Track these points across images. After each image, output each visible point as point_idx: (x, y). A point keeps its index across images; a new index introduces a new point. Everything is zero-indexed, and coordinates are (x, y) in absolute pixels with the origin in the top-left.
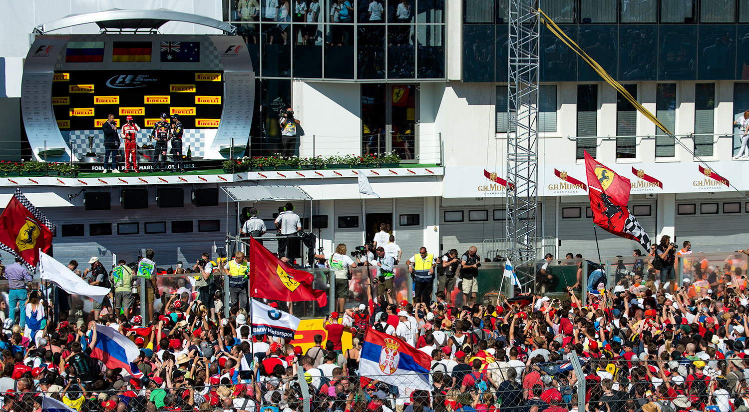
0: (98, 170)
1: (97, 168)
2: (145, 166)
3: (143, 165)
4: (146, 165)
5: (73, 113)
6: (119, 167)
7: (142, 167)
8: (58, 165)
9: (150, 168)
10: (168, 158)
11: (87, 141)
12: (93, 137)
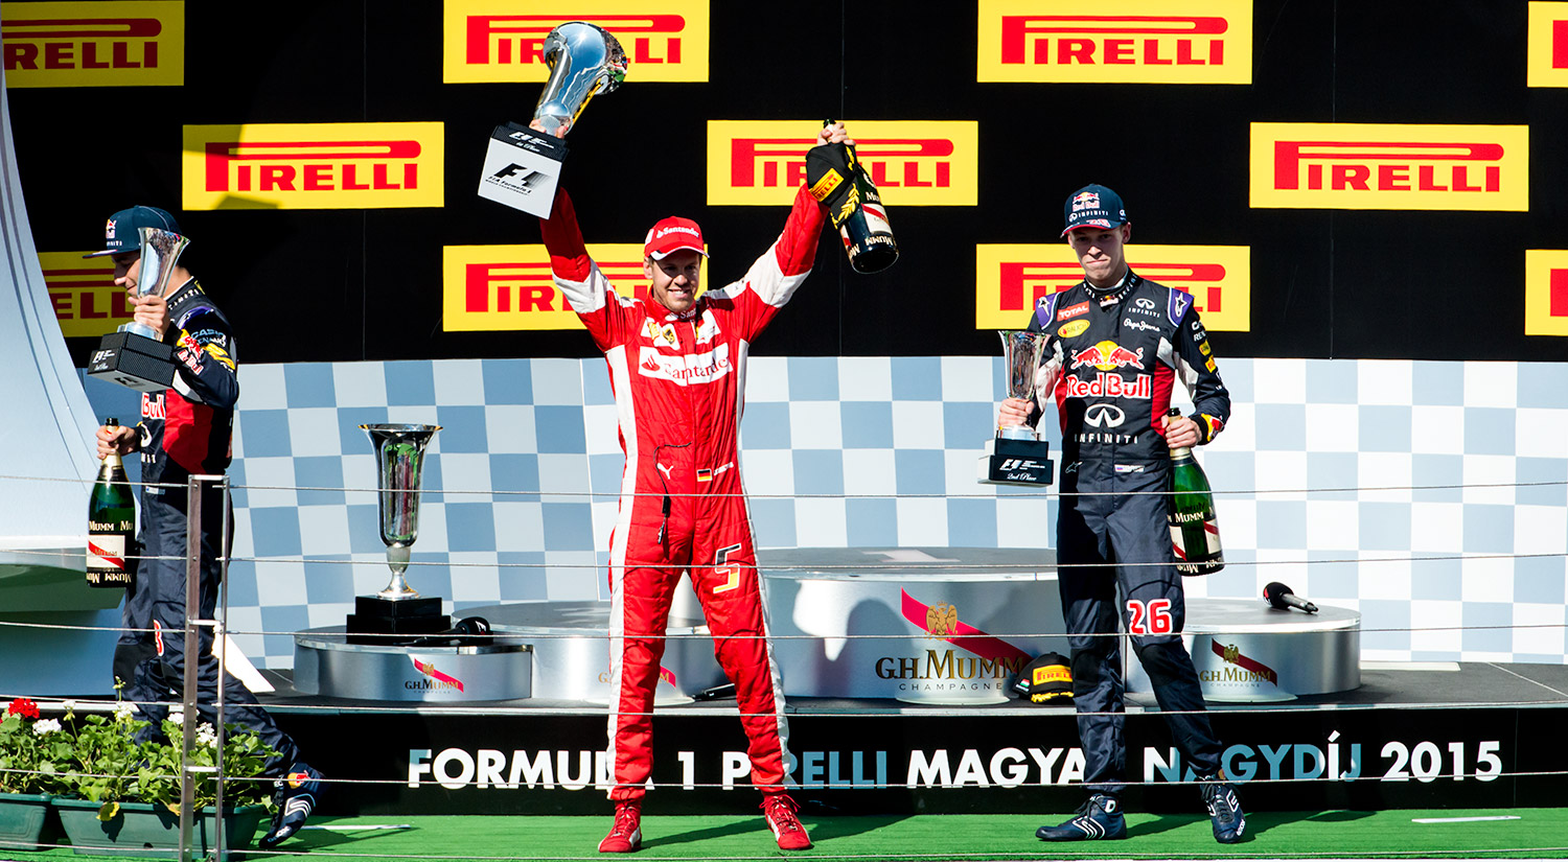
0: (471, 788)
1: (454, 769)
2: (971, 757)
3: (954, 734)
4: (983, 734)
5: (216, 180)
6: (687, 758)
7: (941, 756)
8: (43, 727)
9: (1021, 773)
10: (1219, 664)
11: (363, 475)
12: (423, 435)
